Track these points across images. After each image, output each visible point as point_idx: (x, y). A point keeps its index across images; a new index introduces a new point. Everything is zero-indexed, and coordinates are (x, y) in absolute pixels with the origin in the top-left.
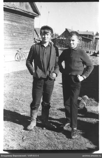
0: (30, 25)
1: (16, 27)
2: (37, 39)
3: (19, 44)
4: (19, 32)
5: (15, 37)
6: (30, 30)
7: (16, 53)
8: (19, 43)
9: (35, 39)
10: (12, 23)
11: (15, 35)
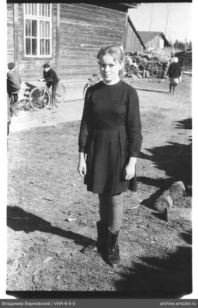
0: (117, 25)
1: (86, 30)
2: (140, 55)
3: (92, 66)
4: (93, 41)
5: (85, 50)
6: (117, 36)
7: (85, 83)
8: (92, 63)
9: (137, 55)
10: (78, 22)
11: (85, 47)
